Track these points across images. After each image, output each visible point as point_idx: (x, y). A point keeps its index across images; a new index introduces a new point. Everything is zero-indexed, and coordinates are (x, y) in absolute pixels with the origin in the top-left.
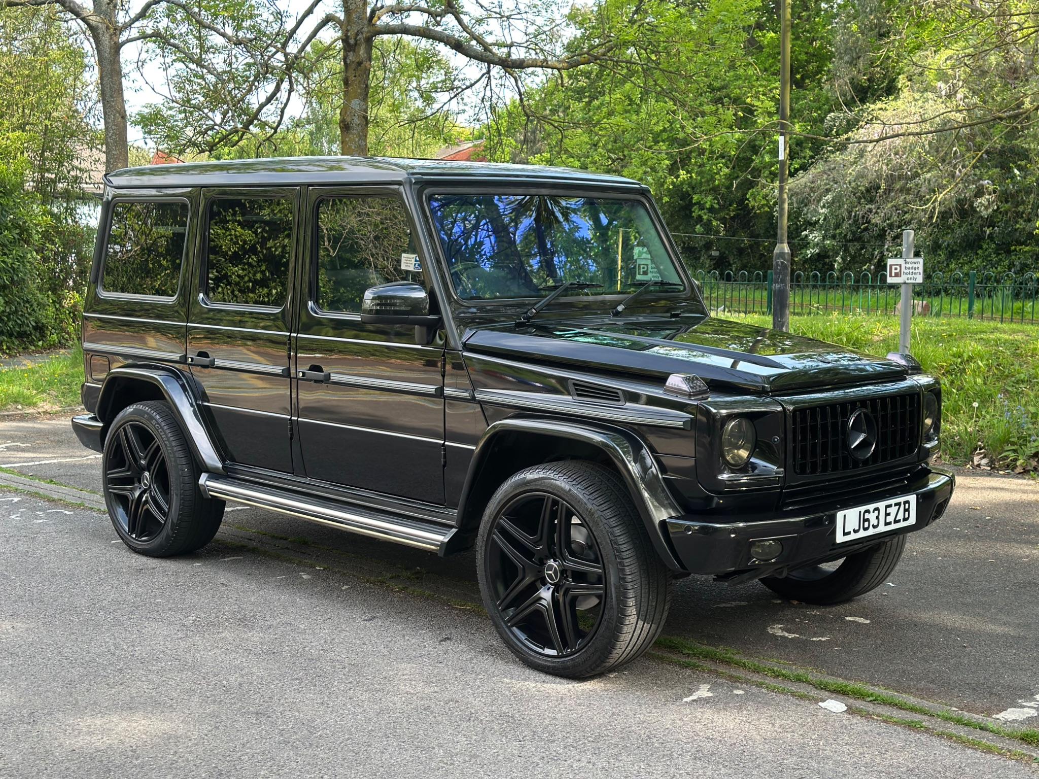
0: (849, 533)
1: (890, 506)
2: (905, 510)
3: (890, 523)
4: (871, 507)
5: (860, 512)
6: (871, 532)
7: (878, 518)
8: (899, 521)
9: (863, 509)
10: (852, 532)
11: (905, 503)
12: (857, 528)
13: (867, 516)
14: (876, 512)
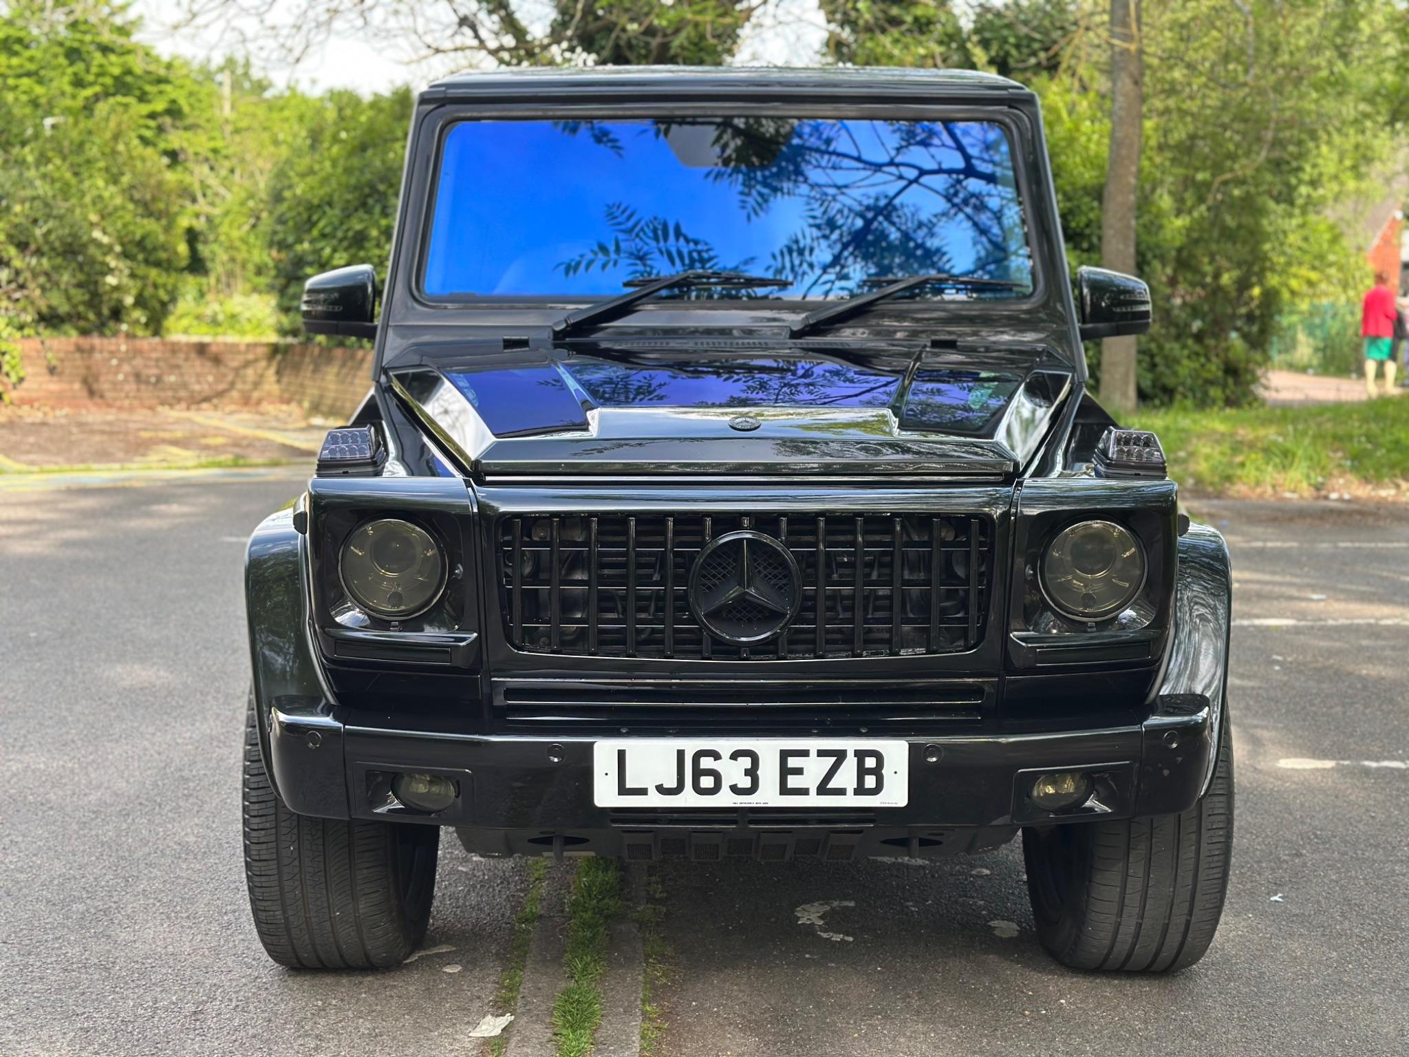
0: (643, 792)
1: (805, 753)
2: (862, 772)
3: (804, 792)
4: (726, 745)
5: (681, 754)
6: (725, 799)
7: (752, 772)
8: (841, 792)
9: (691, 745)
10: (652, 791)
11: (861, 755)
12: (673, 784)
13: (706, 763)
14: (746, 762)
